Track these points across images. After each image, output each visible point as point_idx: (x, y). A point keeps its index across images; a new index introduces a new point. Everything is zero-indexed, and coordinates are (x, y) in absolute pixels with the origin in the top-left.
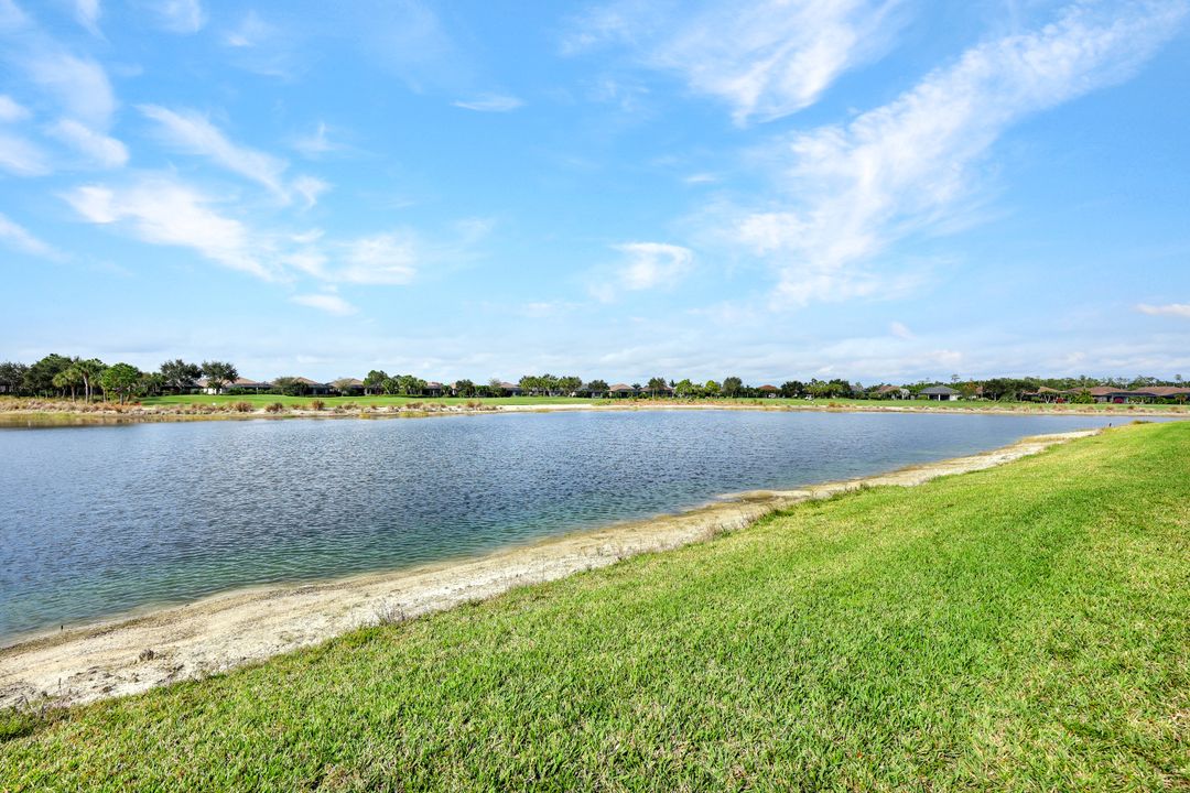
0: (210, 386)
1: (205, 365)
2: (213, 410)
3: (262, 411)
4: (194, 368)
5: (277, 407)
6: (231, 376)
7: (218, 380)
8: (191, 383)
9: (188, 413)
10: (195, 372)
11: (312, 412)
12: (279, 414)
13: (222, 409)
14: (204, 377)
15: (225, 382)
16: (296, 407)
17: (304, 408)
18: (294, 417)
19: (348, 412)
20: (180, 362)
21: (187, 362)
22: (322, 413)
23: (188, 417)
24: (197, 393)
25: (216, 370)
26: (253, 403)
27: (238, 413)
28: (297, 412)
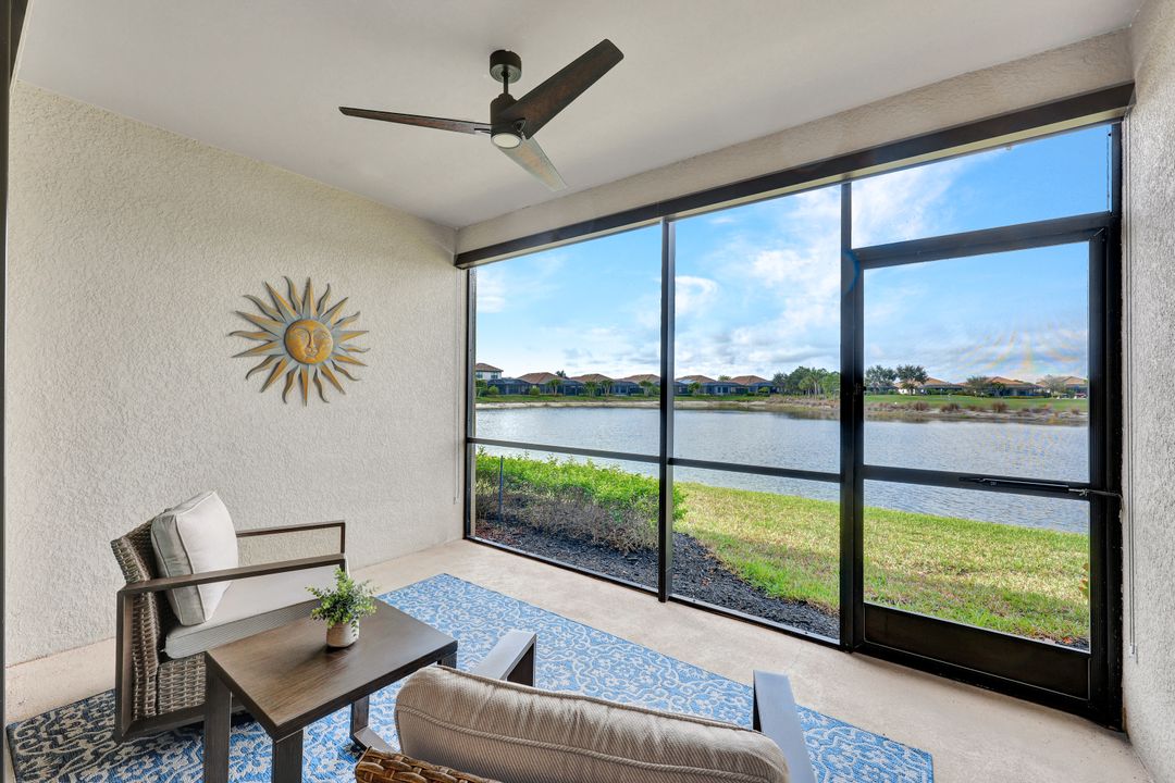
0: (904, 387)
1: (900, 369)
2: (895, 408)
3: (937, 411)
4: (891, 372)
5: (954, 407)
6: (921, 377)
7: (910, 382)
8: (888, 384)
9: (876, 410)
10: (890, 375)
11: (990, 414)
12: (953, 414)
13: (902, 408)
14: (898, 380)
15: (916, 384)
16: (973, 409)
17: (982, 410)
18: (968, 418)
19: (1036, 416)
20: (879, 368)
21: (885, 367)
22: (1002, 415)
23: (876, 413)
24: (892, 393)
25: (909, 373)
26: (930, 403)
27: (915, 412)
28: (974, 414)
